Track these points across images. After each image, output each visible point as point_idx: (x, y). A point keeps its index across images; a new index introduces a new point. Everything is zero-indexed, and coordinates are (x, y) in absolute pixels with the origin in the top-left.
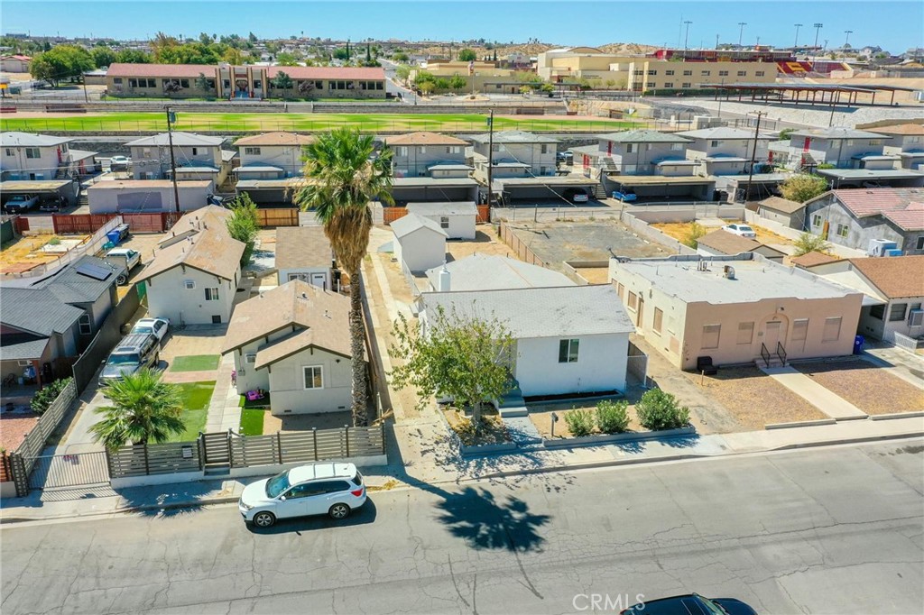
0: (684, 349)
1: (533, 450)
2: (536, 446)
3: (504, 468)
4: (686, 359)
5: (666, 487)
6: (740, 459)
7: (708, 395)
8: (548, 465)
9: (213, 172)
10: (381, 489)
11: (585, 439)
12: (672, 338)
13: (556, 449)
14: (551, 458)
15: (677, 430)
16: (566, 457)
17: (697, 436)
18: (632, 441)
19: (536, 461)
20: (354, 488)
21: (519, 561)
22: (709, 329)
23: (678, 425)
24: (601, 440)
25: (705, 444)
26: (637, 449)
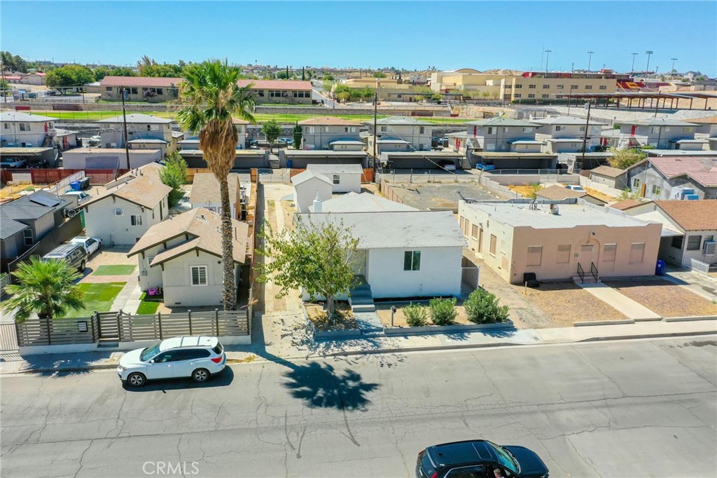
0: (512, 266)
1: (374, 336)
2: (377, 333)
3: (347, 349)
4: (514, 274)
5: (482, 366)
6: (549, 347)
7: (529, 301)
8: (385, 347)
9: (161, 143)
10: (242, 361)
11: (419, 329)
12: (503, 258)
13: (395, 336)
14: (387, 343)
15: (498, 324)
16: (401, 342)
17: (516, 330)
18: (460, 331)
19: (375, 344)
20: (214, 355)
21: (345, 417)
22: (533, 250)
23: (499, 320)
24: (433, 329)
25: (521, 336)
26: (462, 337)
